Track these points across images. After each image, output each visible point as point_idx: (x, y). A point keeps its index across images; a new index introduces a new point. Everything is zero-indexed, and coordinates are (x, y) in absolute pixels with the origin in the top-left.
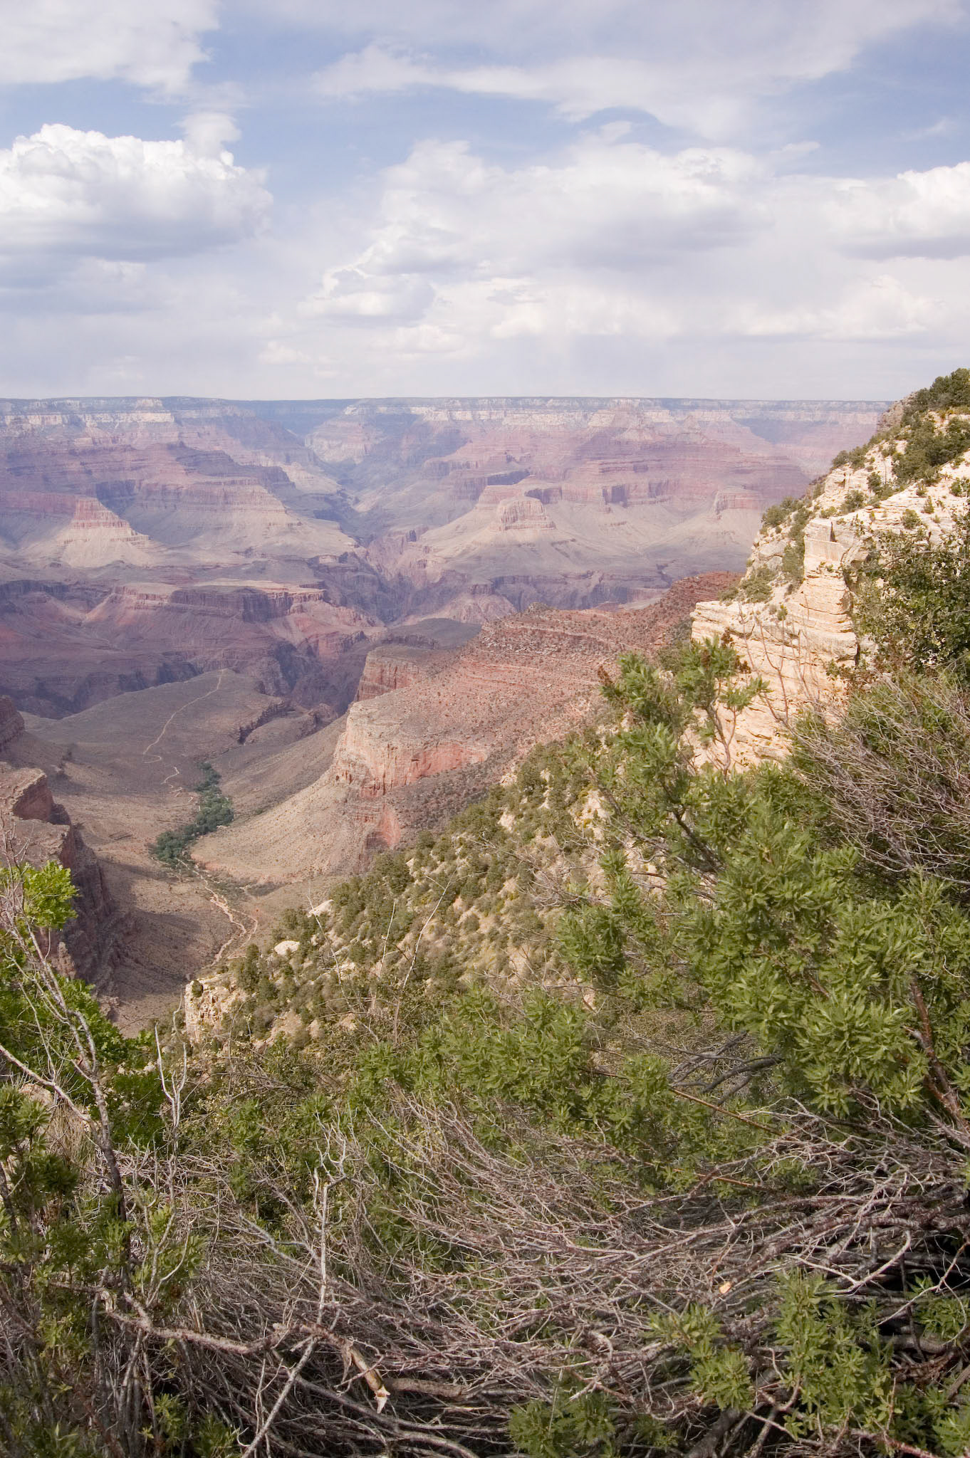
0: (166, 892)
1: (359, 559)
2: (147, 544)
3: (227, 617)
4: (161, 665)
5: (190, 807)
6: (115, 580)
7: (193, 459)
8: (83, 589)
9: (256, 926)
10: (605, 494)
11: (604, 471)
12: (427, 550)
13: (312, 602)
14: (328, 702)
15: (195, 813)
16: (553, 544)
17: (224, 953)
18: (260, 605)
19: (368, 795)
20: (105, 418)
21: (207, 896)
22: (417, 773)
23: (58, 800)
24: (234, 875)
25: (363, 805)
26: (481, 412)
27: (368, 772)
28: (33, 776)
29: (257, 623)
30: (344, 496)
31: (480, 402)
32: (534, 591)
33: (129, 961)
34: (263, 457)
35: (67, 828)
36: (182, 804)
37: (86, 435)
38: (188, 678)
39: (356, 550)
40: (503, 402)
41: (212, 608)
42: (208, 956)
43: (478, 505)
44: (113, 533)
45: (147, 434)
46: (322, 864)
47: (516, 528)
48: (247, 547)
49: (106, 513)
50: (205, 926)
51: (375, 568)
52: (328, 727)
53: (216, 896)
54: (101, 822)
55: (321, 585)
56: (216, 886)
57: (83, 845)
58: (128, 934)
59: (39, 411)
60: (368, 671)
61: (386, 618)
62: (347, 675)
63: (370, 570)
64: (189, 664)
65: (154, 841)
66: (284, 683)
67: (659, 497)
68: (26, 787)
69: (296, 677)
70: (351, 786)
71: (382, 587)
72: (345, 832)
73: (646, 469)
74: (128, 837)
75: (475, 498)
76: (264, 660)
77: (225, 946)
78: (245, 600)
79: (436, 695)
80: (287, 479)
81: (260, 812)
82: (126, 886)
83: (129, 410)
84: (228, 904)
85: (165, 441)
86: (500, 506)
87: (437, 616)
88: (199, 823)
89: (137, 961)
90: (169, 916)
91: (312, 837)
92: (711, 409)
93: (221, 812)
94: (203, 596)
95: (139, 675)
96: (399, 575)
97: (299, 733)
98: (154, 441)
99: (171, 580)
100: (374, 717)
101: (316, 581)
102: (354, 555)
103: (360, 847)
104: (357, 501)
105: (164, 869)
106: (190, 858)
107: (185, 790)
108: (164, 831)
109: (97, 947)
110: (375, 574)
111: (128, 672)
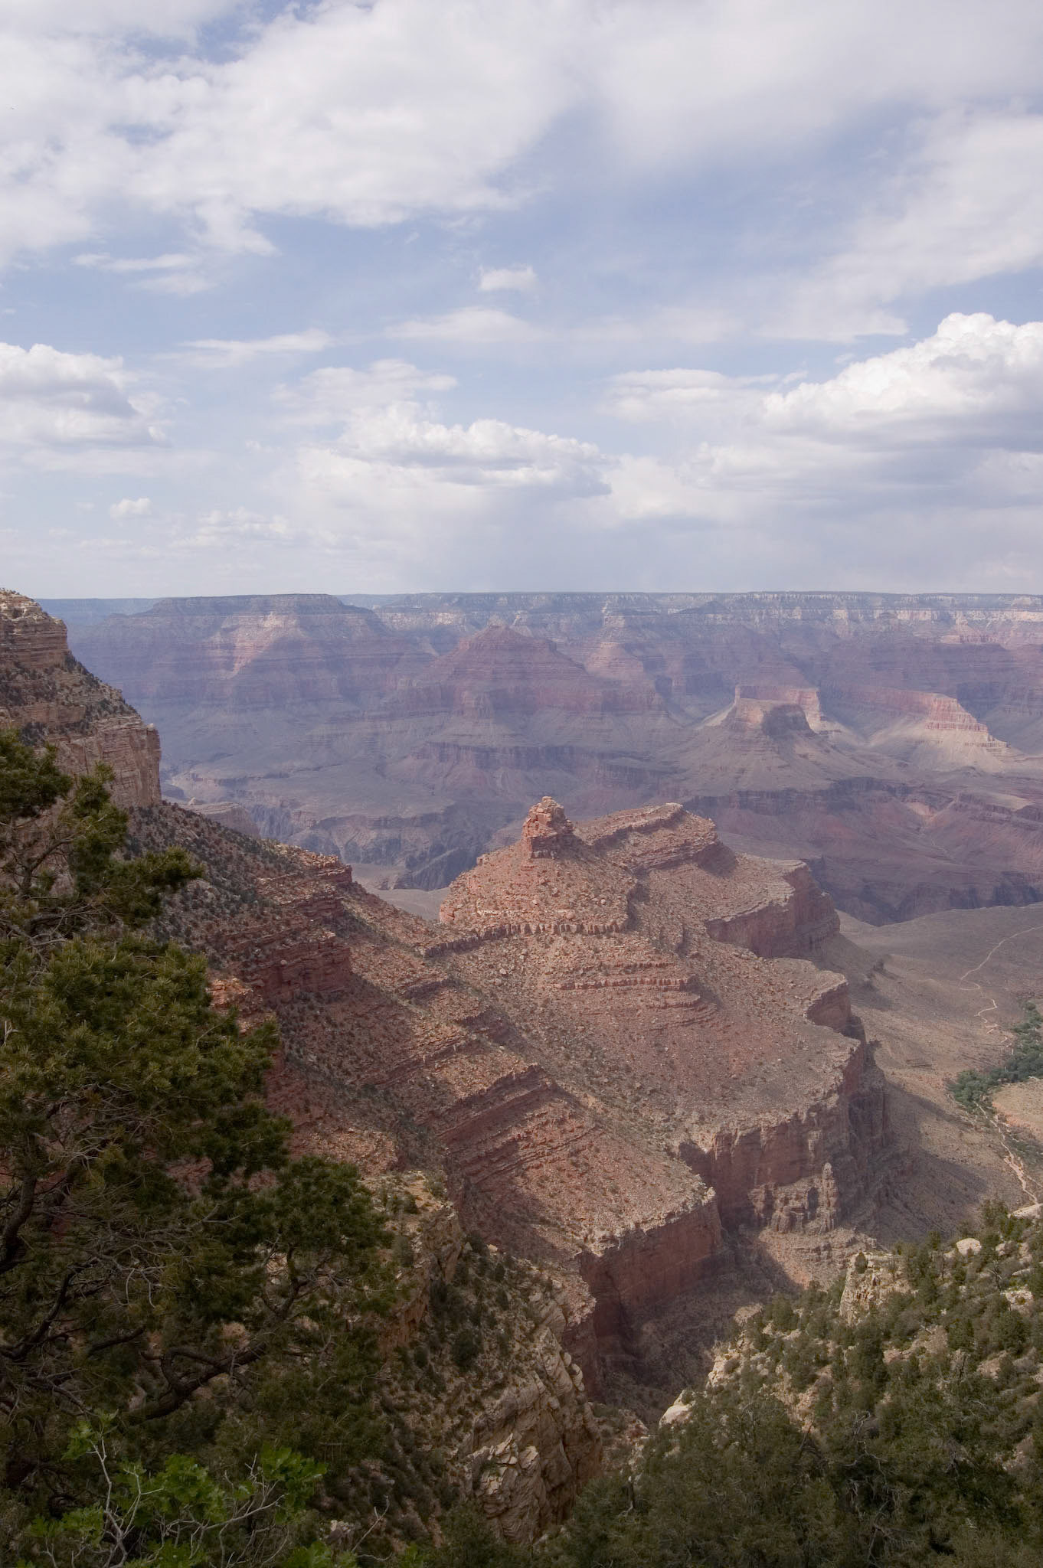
0: (956, 1137)
2: (1004, 751)
4: (999, 885)
5: (1003, 1048)
6: (962, 787)
8: (927, 793)
15: (1005, 1056)
20: (977, 616)
21: (1002, 1153)
23: (856, 1010)
28: (834, 980)
33: (897, 1203)
35: (857, 1042)
37: (955, 633)
38: (1027, 903)
44: (969, 736)
45: (1020, 634)
49: (961, 715)
50: (990, 1187)
53: (1012, 1155)
54: (900, 1043)
56: (1014, 1144)
57: (874, 1064)
58: (903, 1173)
59: (909, 606)
64: (1031, 888)
65: (953, 1077)
68: (825, 991)
74: (926, 1066)
82: (912, 1120)
83: (1003, 607)
84: (1024, 1169)
85: (1039, 643)
88: (1009, 1069)
89: (906, 1206)
90: (953, 1164)
93: (1036, 1062)
95: (973, 891)
98: (1027, 641)
99: (1024, 794)
105: (958, 1112)
106: (991, 1105)
107: (1000, 1028)
108: (967, 1068)
109: (865, 1179)
111: (962, 888)
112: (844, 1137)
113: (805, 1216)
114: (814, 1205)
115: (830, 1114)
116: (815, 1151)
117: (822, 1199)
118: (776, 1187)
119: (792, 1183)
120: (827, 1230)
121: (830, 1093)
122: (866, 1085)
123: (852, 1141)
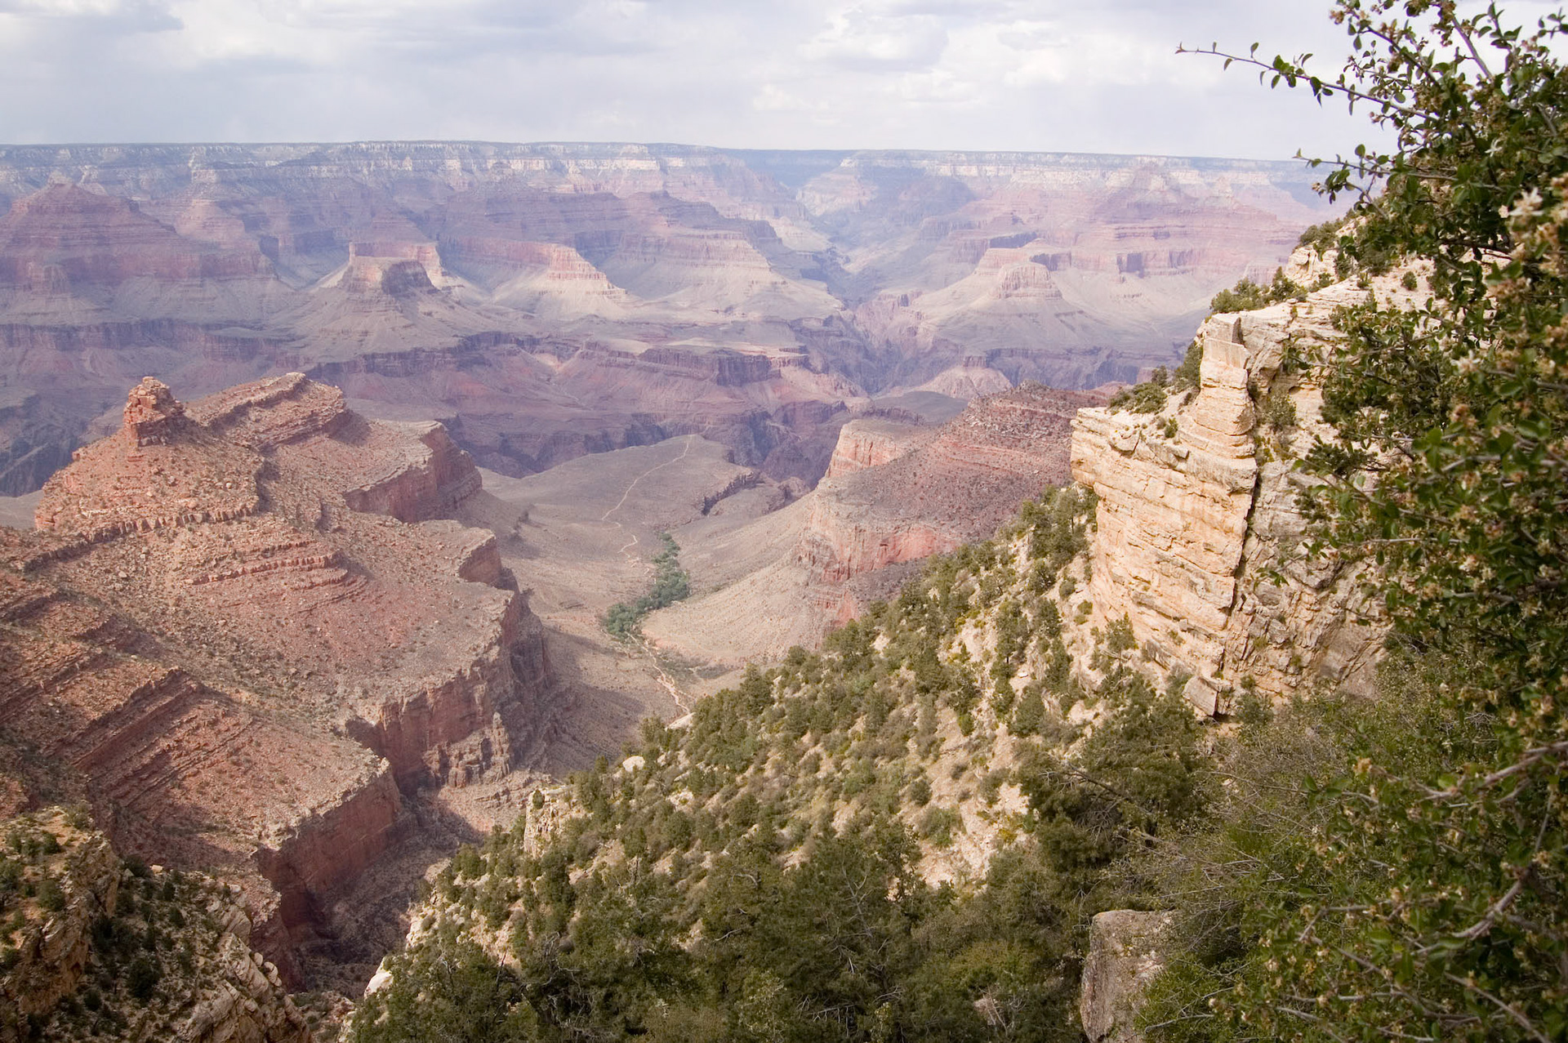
0: (612, 666)
1: (845, 322)
2: (624, 298)
3: (700, 379)
4: (629, 427)
5: (646, 579)
6: (587, 335)
7: (678, 211)
8: (555, 343)
10: (1119, 262)
11: (1120, 237)
12: (919, 316)
13: (791, 367)
14: (802, 477)
15: (649, 586)
16: (1057, 315)
18: (736, 368)
19: (832, 579)
20: (589, 164)
21: (654, 675)
22: (885, 559)
23: (507, 562)
24: (685, 655)
25: (825, 589)
26: (988, 168)
27: (832, 555)
28: (482, 535)
29: (732, 387)
30: (834, 253)
31: (987, 156)
32: (1033, 366)
33: (566, 737)
34: (750, 210)
35: (511, 593)
36: (637, 575)
37: (569, 182)
38: (656, 441)
39: (842, 313)
40: (1013, 157)
41: (685, 369)
43: (977, 270)
44: (589, 285)
45: (631, 183)
46: (777, 650)
47: (1017, 296)
48: (728, 305)
49: (580, 263)
50: (648, 706)
51: (862, 334)
52: (796, 503)
53: (664, 675)
54: (552, 589)
55: (802, 350)
56: (665, 665)
57: (529, 613)
58: (568, 709)
59: (522, 155)
60: (841, 445)
61: (869, 389)
62: (820, 448)
63: (856, 334)
64: (658, 427)
65: (605, 613)
66: (756, 453)
67: (1181, 268)
68: (475, 547)
69: (770, 447)
70: (814, 568)
71: (868, 355)
72: (804, 617)
73: (1167, 235)
74: (578, 606)
75: (975, 261)
76: (736, 426)
78: (720, 362)
80: (773, 234)
81: (717, 589)
82: (570, 658)
83: (613, 156)
84: (676, 685)
85: (649, 190)
86: (1001, 271)
87: (923, 388)
88: (653, 597)
89: (574, 739)
90: (612, 693)
91: (768, 620)
92: (1247, 170)
94: (677, 356)
95: (605, 435)
96: (888, 342)
97: (767, 507)
98: (637, 190)
99: (645, 338)
100: (843, 495)
101: (797, 345)
102: (840, 319)
103: (819, 636)
104: (848, 260)
105: (612, 643)
106: (641, 633)
107: (642, 561)
108: (616, 602)
109: (533, 721)
110: (861, 339)
111: (595, 433)
112: (509, 684)
113: (481, 767)
114: (488, 755)
115: (493, 666)
116: (482, 704)
117: (495, 747)
118: (448, 745)
119: (464, 738)
120: (503, 776)
121: (491, 646)
122: (524, 632)
123: (517, 688)
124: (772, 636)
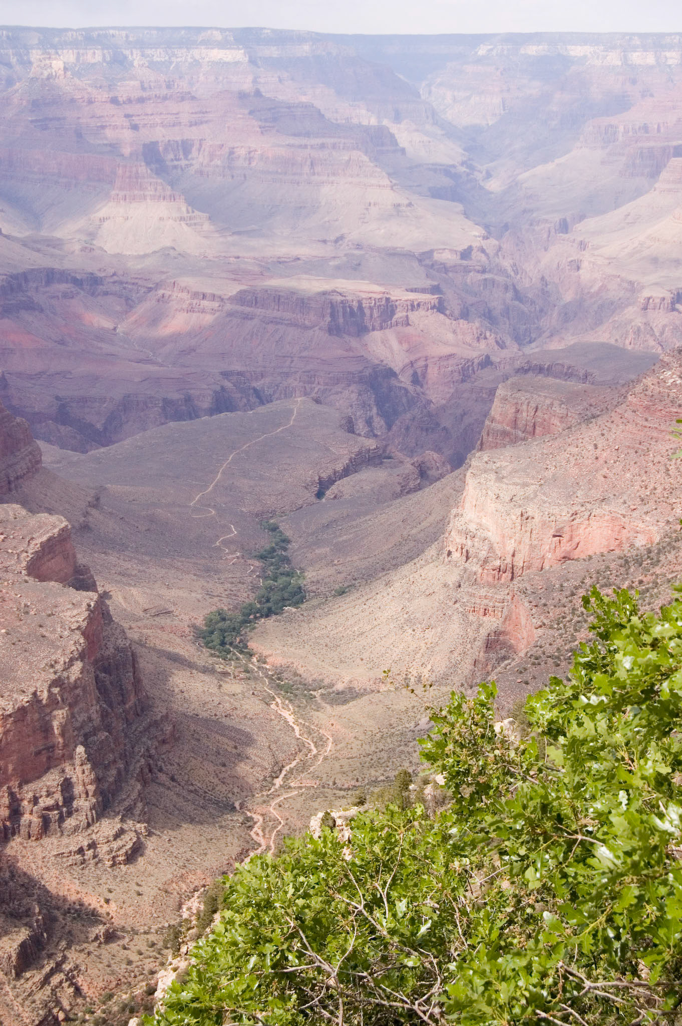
0: (214, 689)
1: (487, 255)
2: (207, 226)
3: (306, 328)
4: (218, 388)
5: (249, 579)
7: (271, 114)
8: (121, 283)
9: (330, 746)
12: (583, 246)
13: (421, 312)
14: (438, 449)
15: (255, 588)
17: (286, 778)
18: (352, 314)
19: (490, 579)
20: (158, 55)
21: (267, 701)
22: (560, 553)
23: (82, 559)
24: (304, 675)
25: (483, 592)
26: (668, 54)
27: (491, 548)
28: (53, 524)
29: (347, 338)
30: (472, 168)
31: (667, 39)
33: (163, 777)
34: (364, 112)
35: (93, 596)
36: (238, 575)
37: (133, 78)
39: (485, 244)
41: (288, 315)
42: (265, 780)
43: (656, 185)
44: (162, 209)
45: (211, 78)
46: (421, 670)
48: (338, 235)
50: (261, 740)
51: (510, 270)
52: (438, 484)
53: (278, 700)
55: (435, 290)
56: (280, 687)
57: (112, 621)
58: (164, 742)
59: (74, 44)
60: (497, 409)
61: (521, 338)
62: (464, 414)
63: (502, 271)
64: (255, 390)
65: (200, 622)
66: (378, 421)
68: (45, 538)
69: (396, 414)
70: (467, 565)
71: (518, 295)
72: (455, 627)
74: (167, 613)
75: (655, 174)
76: (353, 387)
77: (287, 768)
78: (332, 305)
79: (591, 447)
80: (394, 142)
81: (342, 593)
82: (162, 677)
83: (188, 44)
84: (294, 713)
85: (235, 88)
87: (590, 337)
88: (260, 602)
89: (173, 779)
90: (217, 722)
91: (410, 631)
93: (290, 589)
94: (278, 298)
95: (188, 399)
96: (543, 278)
97: (398, 489)
98: (220, 87)
99: (237, 274)
100: (504, 473)
101: (428, 283)
102: (481, 250)
103: (477, 651)
104: (489, 175)
105: (211, 660)
106: (246, 647)
107: (243, 557)
108: (214, 609)
109: (123, 756)
110: (508, 276)
111: (175, 396)
112: (94, 711)
113: (61, 814)
114: (69, 799)
115: (75, 687)
116: (63, 734)
117: (78, 789)
118: (20, 786)
119: (39, 777)
120: (89, 825)
121: (72, 660)
122: (111, 646)
123: (104, 715)
124: (415, 652)
